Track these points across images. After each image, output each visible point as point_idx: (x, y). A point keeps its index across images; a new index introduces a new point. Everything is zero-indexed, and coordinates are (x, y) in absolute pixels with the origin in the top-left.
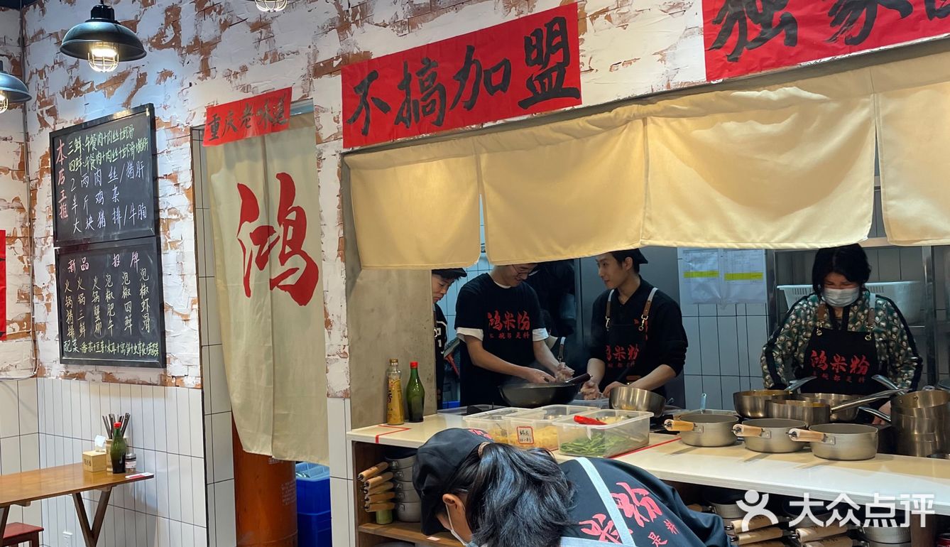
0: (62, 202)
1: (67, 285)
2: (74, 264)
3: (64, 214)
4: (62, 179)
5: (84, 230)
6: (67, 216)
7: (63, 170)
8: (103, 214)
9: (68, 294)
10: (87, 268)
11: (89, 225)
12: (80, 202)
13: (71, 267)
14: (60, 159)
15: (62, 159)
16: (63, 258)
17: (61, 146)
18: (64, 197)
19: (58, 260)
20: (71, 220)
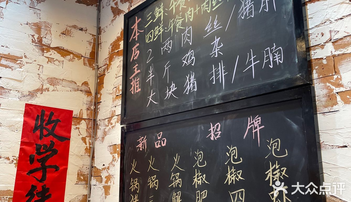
0: (134, 78)
1: (134, 166)
2: (145, 141)
3: (135, 87)
4: (135, 53)
5: (162, 102)
6: (139, 90)
7: (138, 44)
8: (192, 77)
9: (134, 176)
10: (163, 145)
11: (169, 93)
12: (159, 71)
13: (140, 145)
14: (135, 35)
15: (137, 34)
16: (130, 137)
17: (137, 22)
18: (136, 72)
19: (125, 138)
20: (144, 94)
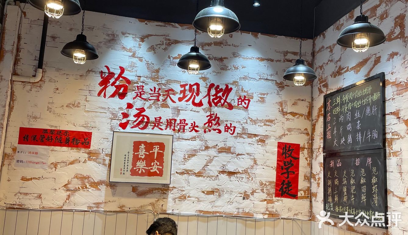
0: (328, 130)
1: (329, 174)
2: (333, 163)
3: (329, 136)
4: (329, 118)
5: (339, 145)
6: (330, 137)
7: (330, 114)
8: (350, 136)
9: (329, 178)
10: (340, 166)
11: (342, 142)
12: (338, 130)
13: (331, 164)
14: (328, 108)
15: (330, 108)
16: (327, 160)
17: (329, 101)
18: (329, 128)
19: (325, 160)
20: (333, 140)
